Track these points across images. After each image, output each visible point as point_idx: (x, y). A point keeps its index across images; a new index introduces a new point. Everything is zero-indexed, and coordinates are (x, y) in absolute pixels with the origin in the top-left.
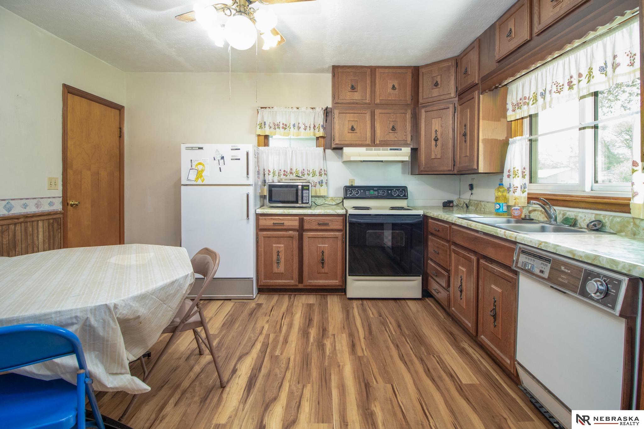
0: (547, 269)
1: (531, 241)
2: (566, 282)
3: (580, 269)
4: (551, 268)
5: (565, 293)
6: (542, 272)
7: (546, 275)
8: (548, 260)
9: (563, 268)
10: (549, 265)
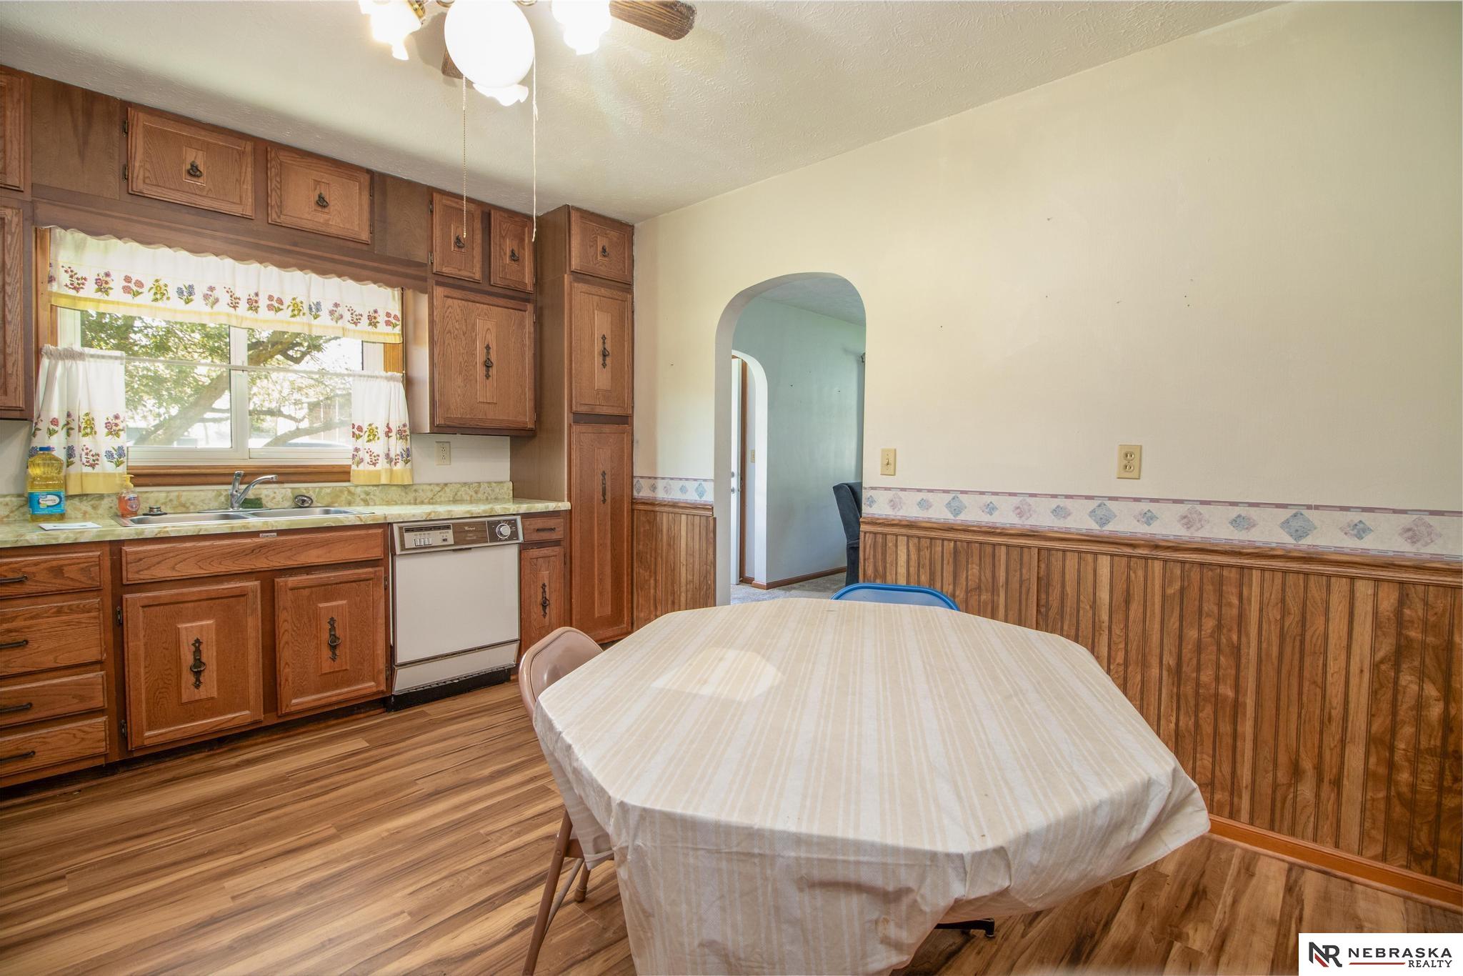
0: (449, 535)
1: (414, 516)
2: (475, 538)
3: (483, 523)
4: (454, 533)
5: (470, 549)
6: (445, 540)
7: (451, 541)
8: (448, 527)
9: (466, 528)
10: (451, 531)
